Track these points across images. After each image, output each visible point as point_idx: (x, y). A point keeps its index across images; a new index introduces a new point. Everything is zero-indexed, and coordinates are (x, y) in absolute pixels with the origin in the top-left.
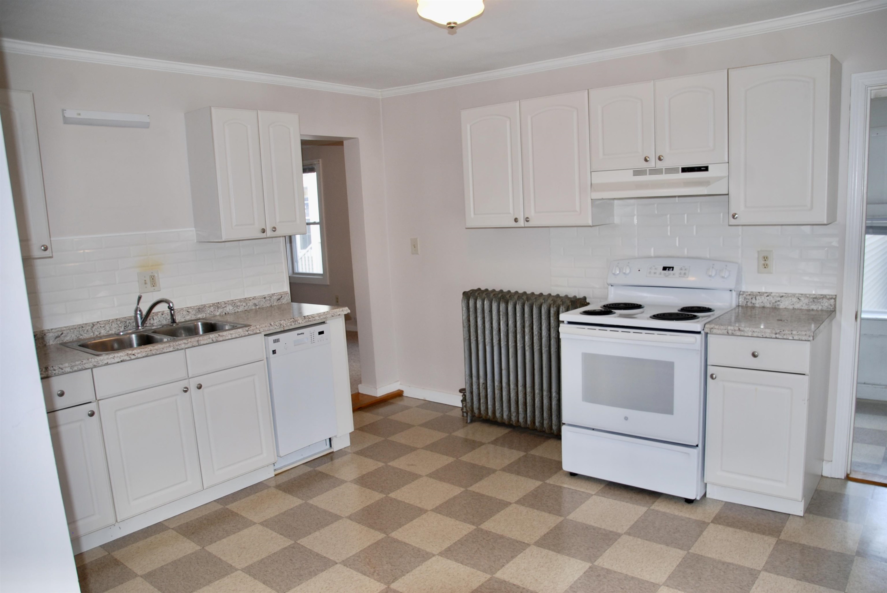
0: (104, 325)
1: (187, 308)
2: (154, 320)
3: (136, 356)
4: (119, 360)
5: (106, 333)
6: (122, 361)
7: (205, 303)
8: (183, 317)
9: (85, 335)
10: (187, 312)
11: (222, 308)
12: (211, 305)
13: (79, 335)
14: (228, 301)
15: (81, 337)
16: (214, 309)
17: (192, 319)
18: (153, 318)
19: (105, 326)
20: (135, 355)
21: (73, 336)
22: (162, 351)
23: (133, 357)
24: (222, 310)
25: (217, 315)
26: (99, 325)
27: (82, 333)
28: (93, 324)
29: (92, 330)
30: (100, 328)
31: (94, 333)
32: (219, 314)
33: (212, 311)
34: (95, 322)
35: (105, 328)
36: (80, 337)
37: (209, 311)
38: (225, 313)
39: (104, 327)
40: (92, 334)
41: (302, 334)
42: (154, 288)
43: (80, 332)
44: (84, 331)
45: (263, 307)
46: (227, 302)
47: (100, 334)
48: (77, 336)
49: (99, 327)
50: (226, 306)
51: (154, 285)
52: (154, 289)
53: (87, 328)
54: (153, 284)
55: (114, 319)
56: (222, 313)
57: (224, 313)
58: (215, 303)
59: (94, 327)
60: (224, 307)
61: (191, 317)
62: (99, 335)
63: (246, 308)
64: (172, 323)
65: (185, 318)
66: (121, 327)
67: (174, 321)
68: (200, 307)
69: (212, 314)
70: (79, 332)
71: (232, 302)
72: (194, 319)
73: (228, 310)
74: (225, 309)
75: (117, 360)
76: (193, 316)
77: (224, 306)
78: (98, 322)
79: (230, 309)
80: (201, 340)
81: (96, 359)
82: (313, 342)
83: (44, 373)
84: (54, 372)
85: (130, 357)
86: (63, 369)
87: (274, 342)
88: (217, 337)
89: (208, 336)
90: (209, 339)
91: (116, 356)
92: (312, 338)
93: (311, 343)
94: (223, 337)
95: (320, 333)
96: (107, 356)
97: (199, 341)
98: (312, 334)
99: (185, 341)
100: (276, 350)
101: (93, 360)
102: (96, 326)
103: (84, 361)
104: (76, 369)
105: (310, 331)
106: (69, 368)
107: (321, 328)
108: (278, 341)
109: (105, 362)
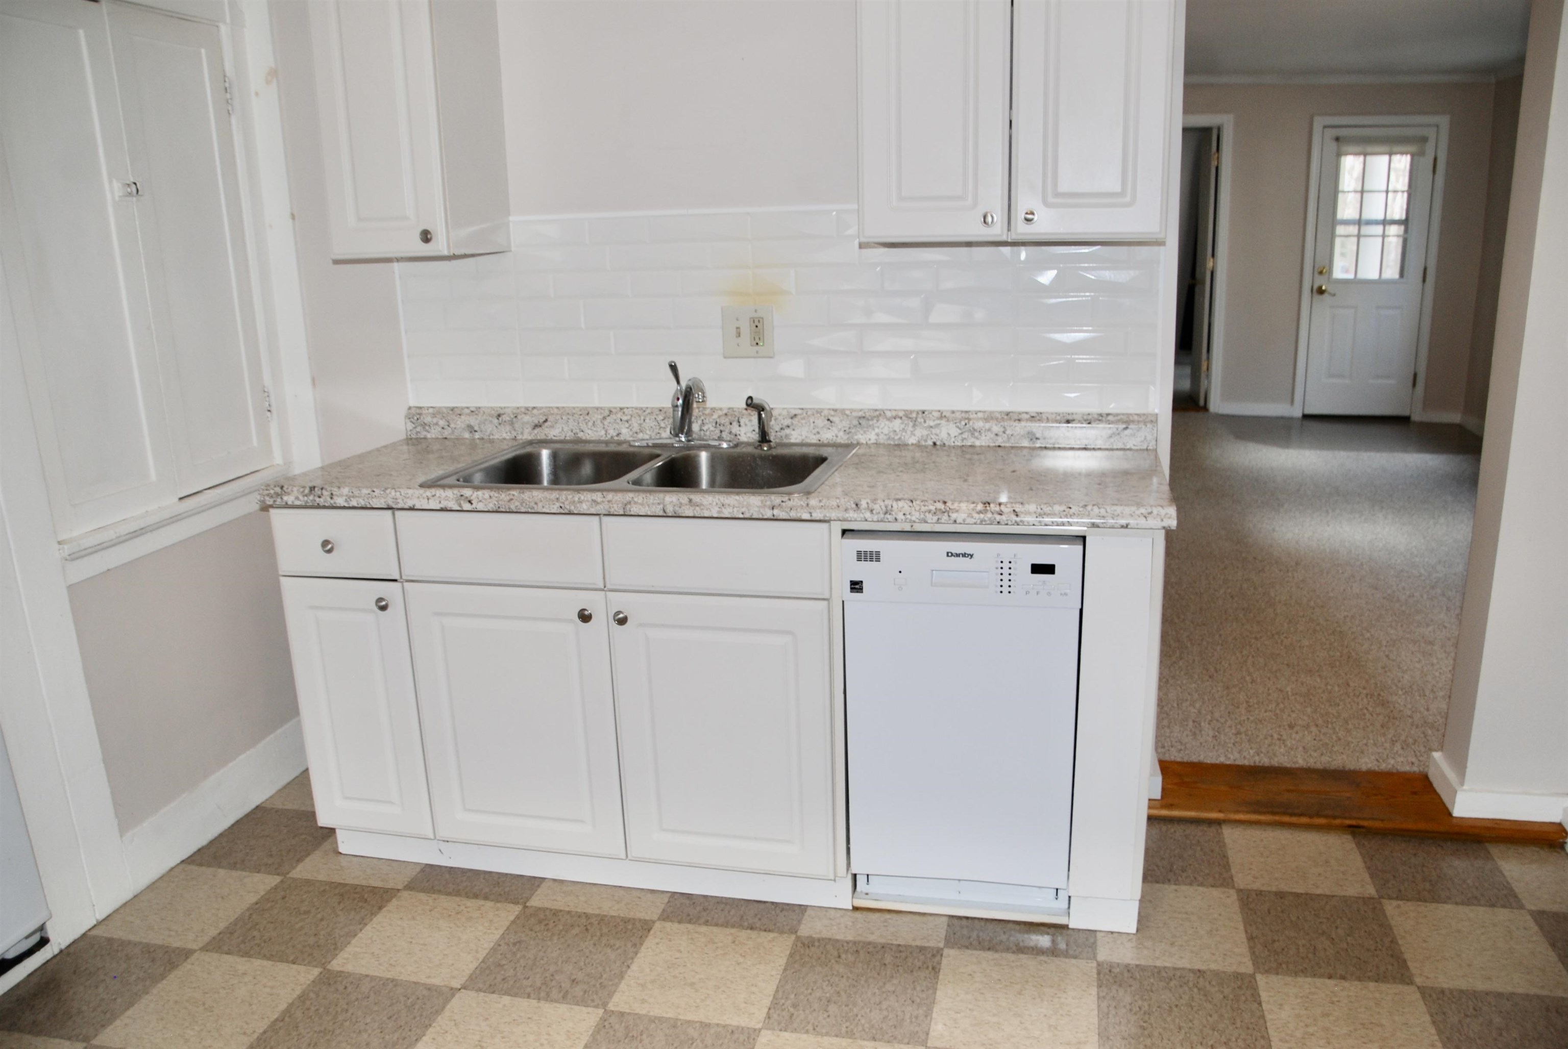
0: (629, 417)
1: (833, 410)
2: (740, 426)
3: (474, 506)
4: (438, 507)
5: (631, 436)
6: (442, 510)
7: (885, 407)
8: (815, 431)
9: (590, 432)
10: (826, 422)
11: (926, 428)
12: (901, 414)
13: (578, 431)
14: (953, 412)
15: (581, 435)
16: (903, 426)
17: (839, 440)
18: (739, 422)
19: (631, 419)
20: (472, 504)
21: (566, 429)
22: (533, 508)
23: (467, 506)
24: (925, 432)
25: (910, 443)
26: (619, 415)
27: (583, 427)
28: (611, 411)
29: (604, 424)
30: (620, 423)
31: (606, 431)
32: (914, 442)
33: (895, 431)
34: (615, 408)
35: (630, 426)
36: (579, 435)
37: (886, 428)
38: (935, 444)
39: (627, 421)
40: (603, 432)
41: (964, 555)
42: (757, 348)
43: (581, 424)
44: (586, 423)
45: (1056, 445)
46: (948, 415)
47: (618, 435)
48: (574, 431)
49: (618, 421)
50: (939, 424)
51: (757, 341)
52: (757, 352)
53: (594, 419)
54: (756, 339)
55: (657, 408)
56: (926, 441)
57: (930, 443)
58: (911, 412)
59: (609, 419)
60: (931, 427)
61: (837, 436)
62: (616, 438)
64: (759, 442)
65: (818, 437)
66: (664, 428)
67: (764, 437)
68: (867, 414)
69: (896, 438)
70: (578, 423)
71: (963, 415)
72: (842, 442)
73: (943, 435)
74: (934, 431)
75: (433, 505)
76: (841, 434)
77: (932, 424)
78: (621, 409)
79: (949, 434)
80: (636, 503)
81: (398, 494)
82: (1005, 589)
83: (301, 498)
84: (317, 499)
85: (460, 505)
86: (335, 497)
87: (862, 556)
88: (681, 505)
89: (661, 495)
90: (659, 504)
91: (438, 495)
92: (1006, 577)
93: (996, 592)
94: (697, 508)
95: (1038, 569)
96: (421, 491)
97: (630, 503)
98: (1006, 565)
99: (598, 496)
100: (862, 582)
101: (393, 493)
102: (613, 416)
103: (377, 492)
104: (354, 503)
105: (998, 555)
106: (344, 498)
107: (1043, 554)
108: (874, 556)
109: (410, 503)
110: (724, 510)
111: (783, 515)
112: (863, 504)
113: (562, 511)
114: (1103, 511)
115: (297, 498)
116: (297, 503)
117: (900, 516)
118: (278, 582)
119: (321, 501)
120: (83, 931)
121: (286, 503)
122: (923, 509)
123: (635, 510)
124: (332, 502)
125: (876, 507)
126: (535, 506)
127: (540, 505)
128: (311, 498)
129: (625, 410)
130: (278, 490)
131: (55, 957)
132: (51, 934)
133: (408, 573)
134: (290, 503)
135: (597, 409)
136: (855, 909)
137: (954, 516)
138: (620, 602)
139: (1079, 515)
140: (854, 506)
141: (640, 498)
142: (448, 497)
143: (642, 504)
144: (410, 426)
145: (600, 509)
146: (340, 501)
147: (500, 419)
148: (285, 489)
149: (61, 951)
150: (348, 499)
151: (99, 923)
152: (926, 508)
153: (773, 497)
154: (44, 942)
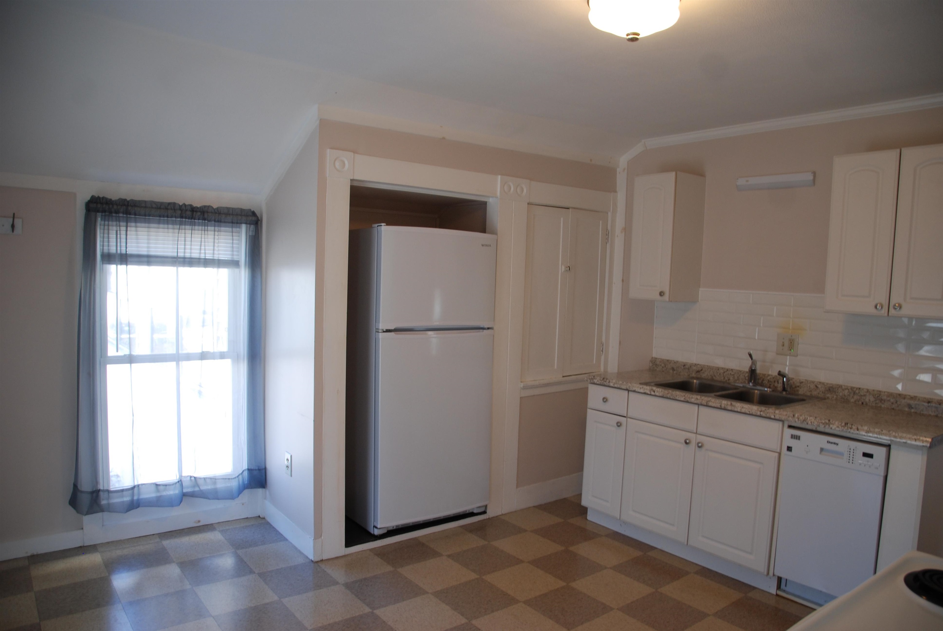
0: (734, 373)
1: (819, 382)
6: (644, 393)
7: (842, 384)
10: (815, 387)
11: (859, 396)
12: (849, 388)
14: (872, 390)
15: (715, 378)
25: (851, 401)
27: (716, 375)
37: (841, 393)
40: (723, 378)
41: (835, 443)
42: (790, 352)
44: (717, 373)
45: (922, 412)
46: (870, 391)
48: (711, 376)
49: (730, 374)
50: (866, 395)
53: (720, 372)
54: (791, 348)
59: (726, 373)
60: (862, 396)
63: (894, 406)
64: (782, 391)
67: (784, 389)
68: (834, 386)
70: (714, 373)
71: (878, 392)
77: (864, 394)
80: (711, 401)
81: (631, 385)
82: (851, 461)
83: (599, 381)
84: (604, 383)
85: (651, 392)
86: (610, 383)
87: (793, 437)
88: (727, 405)
89: (721, 400)
90: (719, 403)
91: (644, 387)
92: (851, 456)
93: (847, 462)
94: (733, 407)
95: (865, 455)
96: (639, 385)
97: (709, 401)
98: (852, 451)
99: (699, 397)
100: (792, 448)
101: (629, 384)
102: (728, 372)
103: (624, 383)
104: (616, 386)
105: (849, 446)
106: (613, 383)
107: (869, 449)
108: (797, 438)
109: (634, 389)
110: (742, 409)
111: (764, 415)
112: (796, 416)
113: (685, 400)
114: (897, 435)
115: (598, 381)
116: (598, 383)
117: (809, 423)
118: (587, 410)
119: (605, 383)
120: (497, 515)
121: (594, 382)
122: (820, 421)
123: (710, 404)
124: (609, 384)
125: (801, 418)
126: (676, 397)
127: (678, 397)
128: (602, 381)
129: (733, 370)
130: (593, 377)
131: (487, 519)
132: (488, 511)
133: (630, 414)
134: (595, 382)
135: (722, 368)
136: (777, 595)
137: (831, 426)
138: (701, 438)
139: (886, 435)
140: (792, 416)
141: (714, 400)
142: (647, 389)
143: (714, 402)
144: (651, 365)
145: (698, 402)
146: (612, 385)
147: (685, 367)
148: (595, 377)
149: (489, 518)
150: (614, 384)
151: (502, 515)
152: (821, 421)
153: (762, 408)
154: (484, 512)
